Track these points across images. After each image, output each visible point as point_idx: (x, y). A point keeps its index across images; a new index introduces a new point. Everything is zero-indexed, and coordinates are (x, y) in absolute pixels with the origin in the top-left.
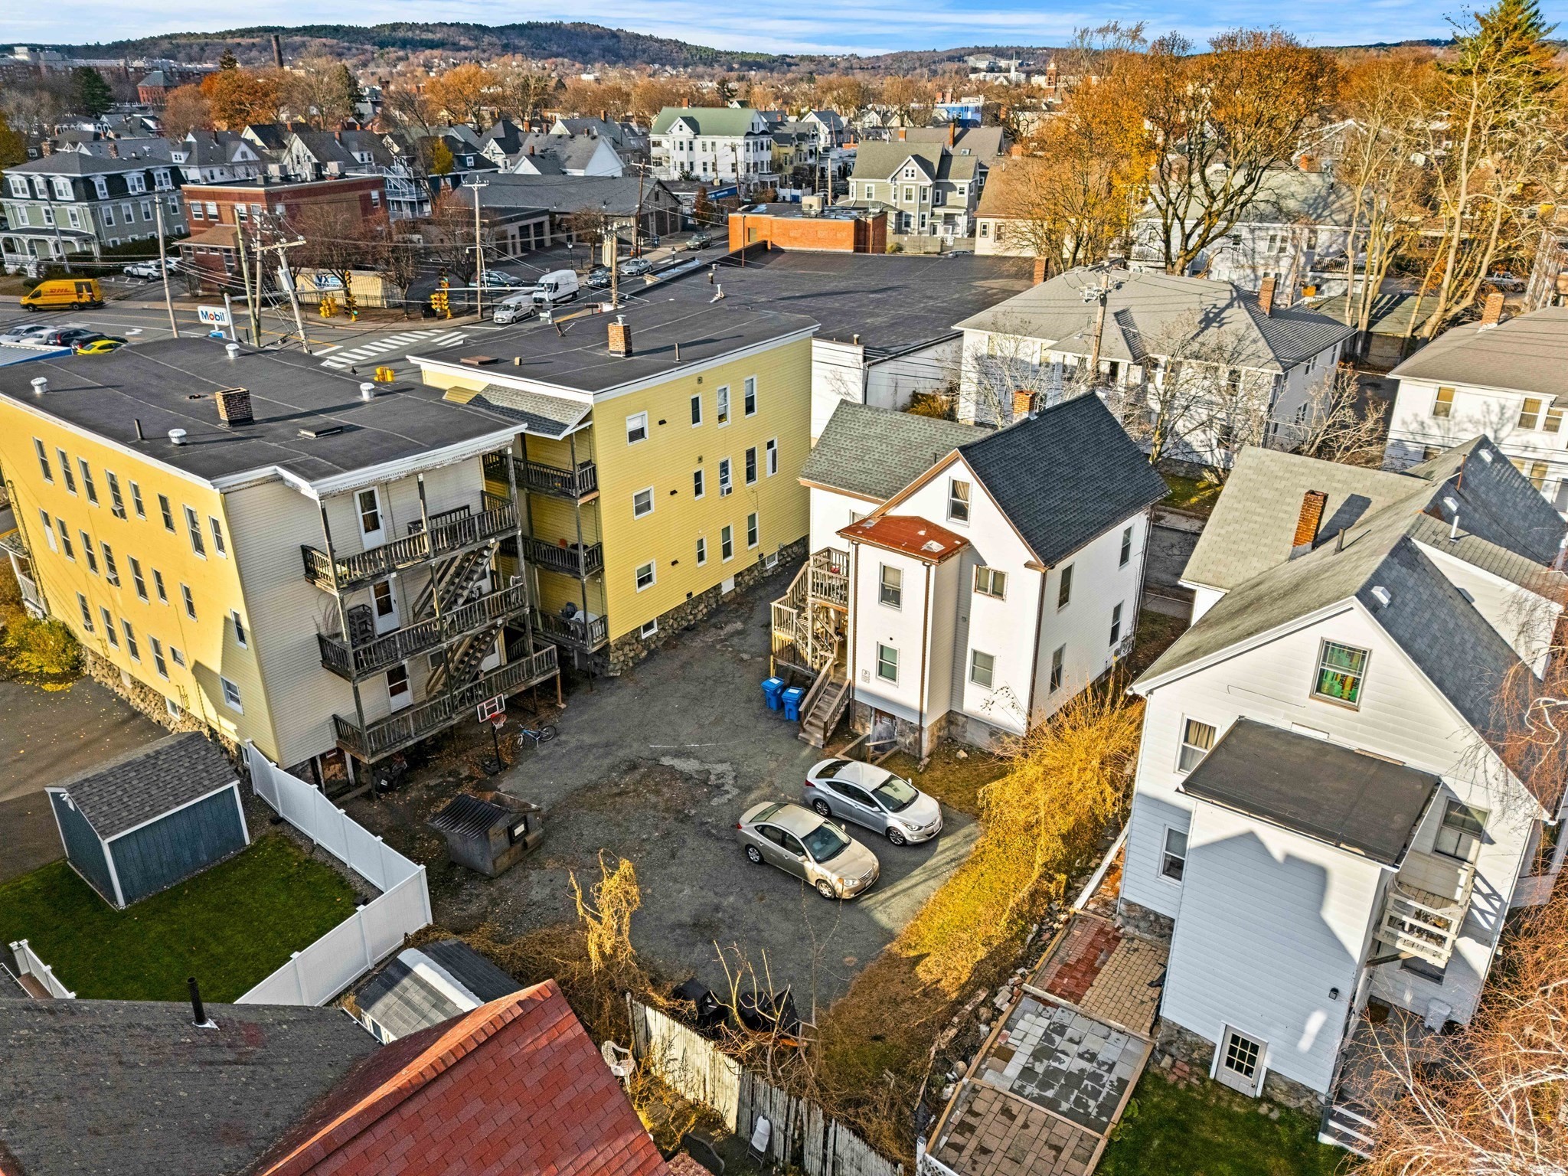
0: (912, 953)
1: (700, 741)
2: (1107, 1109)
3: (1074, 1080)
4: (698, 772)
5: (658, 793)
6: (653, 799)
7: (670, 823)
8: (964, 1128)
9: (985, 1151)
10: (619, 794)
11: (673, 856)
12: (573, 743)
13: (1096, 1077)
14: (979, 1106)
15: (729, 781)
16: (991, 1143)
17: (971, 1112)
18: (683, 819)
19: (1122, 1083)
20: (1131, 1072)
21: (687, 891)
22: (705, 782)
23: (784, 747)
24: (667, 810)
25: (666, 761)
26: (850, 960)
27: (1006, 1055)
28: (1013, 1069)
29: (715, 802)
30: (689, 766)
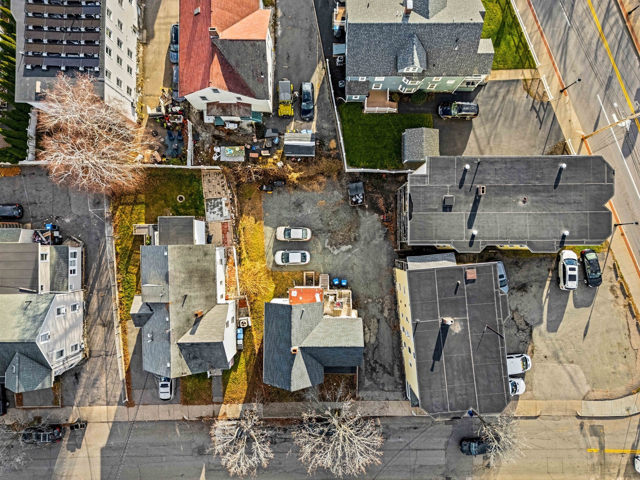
0: (258, 223)
1: (349, 258)
2: (207, 205)
3: (214, 207)
4: (340, 248)
5: (343, 236)
6: (341, 233)
7: (331, 228)
8: (223, 186)
9: (218, 184)
10: (350, 230)
11: (321, 219)
12: (377, 238)
13: (211, 209)
14: (223, 191)
15: (331, 249)
16: (218, 186)
17: (224, 190)
18: (329, 231)
19: (207, 211)
20: (207, 214)
21: (309, 211)
22: (336, 246)
23: (329, 268)
24: (335, 232)
25: (350, 246)
26: (267, 214)
27: (226, 205)
28: (224, 203)
29: (327, 241)
30: (344, 248)
